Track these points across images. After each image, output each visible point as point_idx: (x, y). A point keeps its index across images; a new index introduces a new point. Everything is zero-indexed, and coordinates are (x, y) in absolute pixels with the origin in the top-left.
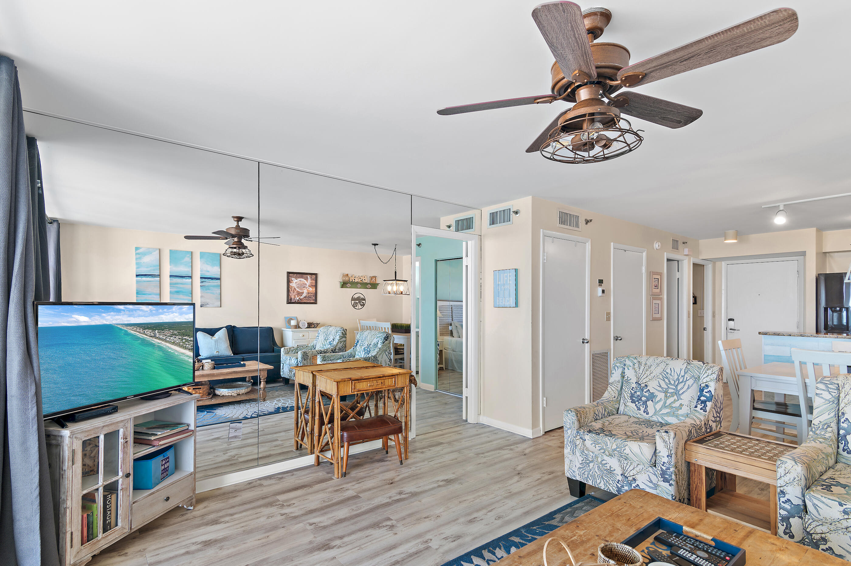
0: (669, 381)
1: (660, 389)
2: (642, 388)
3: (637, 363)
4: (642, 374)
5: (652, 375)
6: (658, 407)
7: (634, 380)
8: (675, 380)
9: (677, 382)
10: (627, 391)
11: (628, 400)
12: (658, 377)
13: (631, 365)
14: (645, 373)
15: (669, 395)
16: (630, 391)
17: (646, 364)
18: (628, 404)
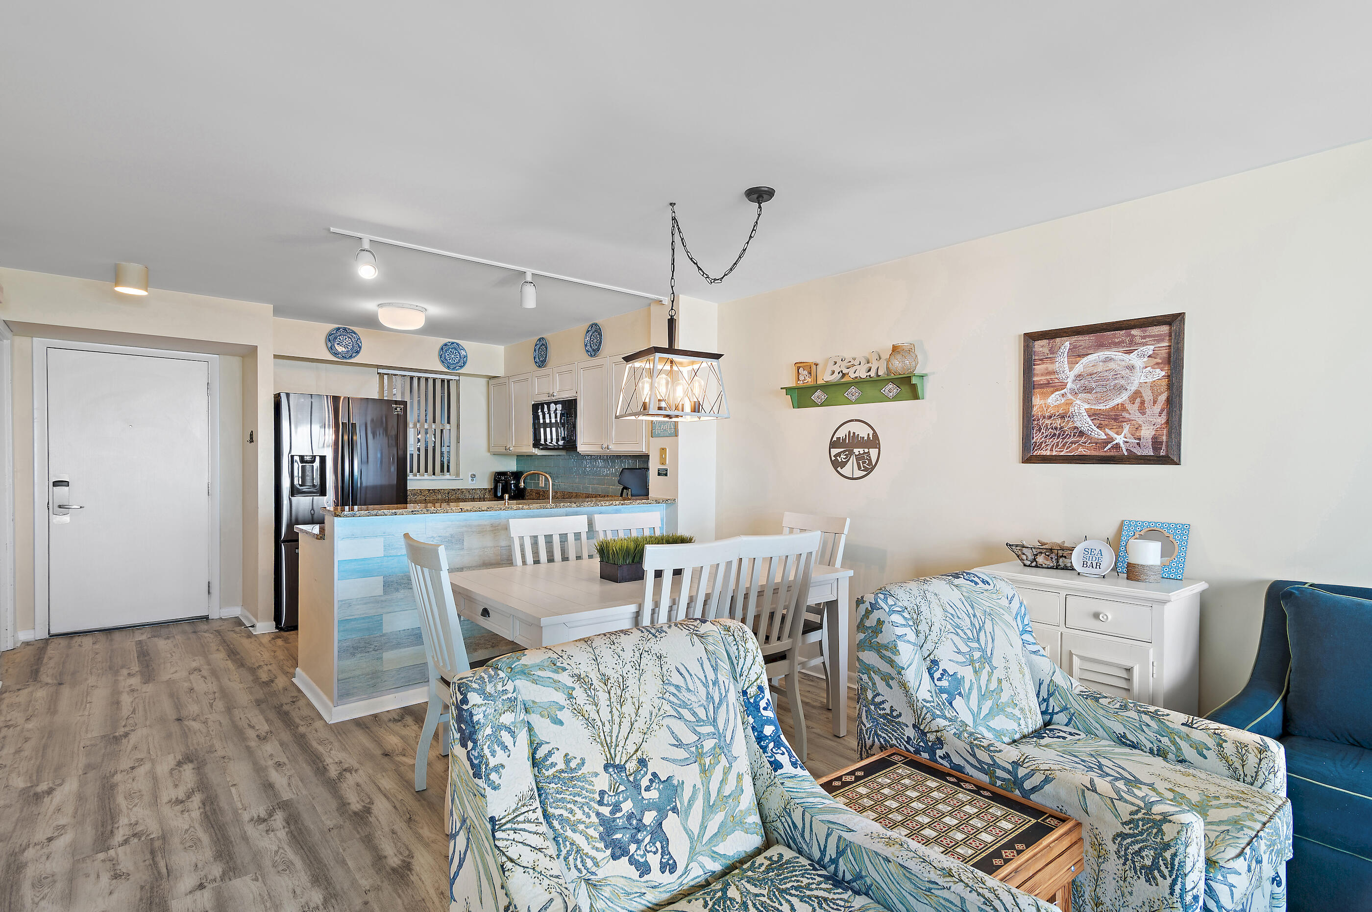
0: (694, 714)
1: (681, 754)
2: (631, 779)
3: (577, 686)
4: (611, 722)
5: (644, 712)
6: (694, 823)
7: (595, 761)
8: (705, 703)
9: (711, 706)
10: (584, 818)
11: (599, 856)
12: (662, 712)
13: (560, 698)
14: (622, 716)
15: (707, 761)
16: (593, 815)
17: (605, 680)
18: (601, 874)
